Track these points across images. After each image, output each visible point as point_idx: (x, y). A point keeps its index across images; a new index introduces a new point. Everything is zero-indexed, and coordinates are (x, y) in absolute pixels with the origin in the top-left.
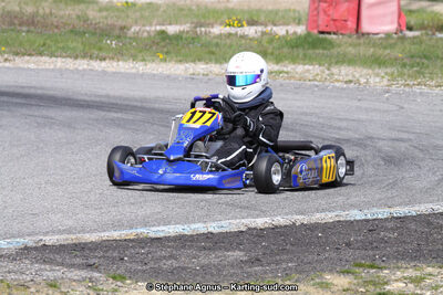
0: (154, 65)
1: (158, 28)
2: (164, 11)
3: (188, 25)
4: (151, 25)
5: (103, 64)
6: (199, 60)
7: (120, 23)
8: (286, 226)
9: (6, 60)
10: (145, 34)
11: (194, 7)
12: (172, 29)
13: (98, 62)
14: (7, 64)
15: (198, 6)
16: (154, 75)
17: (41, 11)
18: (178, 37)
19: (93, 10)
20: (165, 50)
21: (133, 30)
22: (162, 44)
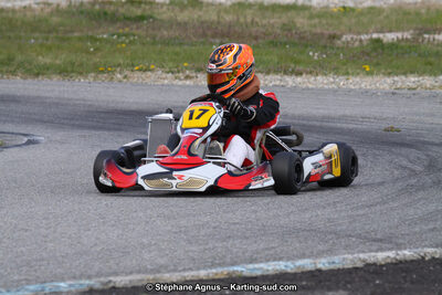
0: (358, 79)
1: (375, 36)
2: (387, 17)
3: (411, 31)
4: (367, 33)
5: (299, 79)
6: (412, 73)
7: (331, 31)
8: (412, 261)
9: (187, 77)
10: (357, 43)
11: (423, 11)
12: (389, 37)
13: (294, 77)
14: (188, 82)
15: (429, 9)
16: (351, 90)
17: (242, 20)
18: (393, 46)
19: (303, 18)
20: (375, 61)
21: (344, 38)
22: (373, 54)
